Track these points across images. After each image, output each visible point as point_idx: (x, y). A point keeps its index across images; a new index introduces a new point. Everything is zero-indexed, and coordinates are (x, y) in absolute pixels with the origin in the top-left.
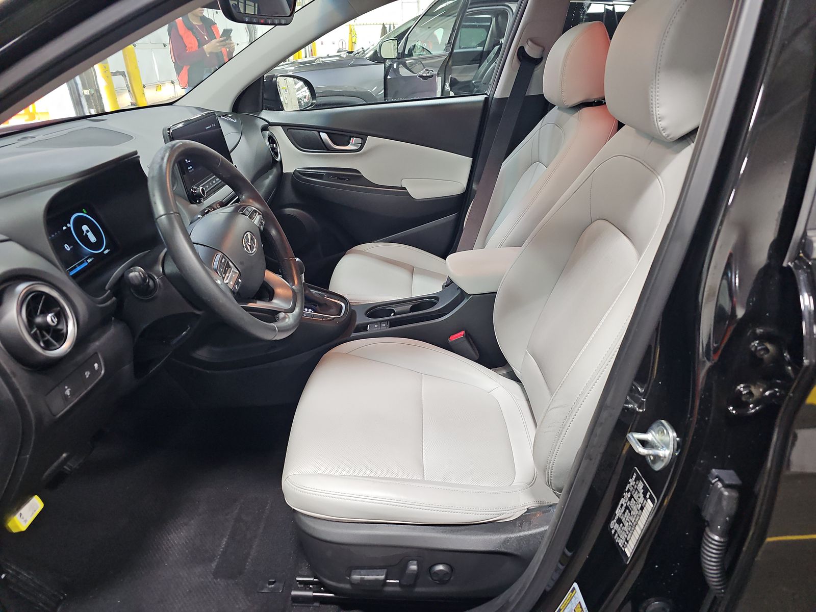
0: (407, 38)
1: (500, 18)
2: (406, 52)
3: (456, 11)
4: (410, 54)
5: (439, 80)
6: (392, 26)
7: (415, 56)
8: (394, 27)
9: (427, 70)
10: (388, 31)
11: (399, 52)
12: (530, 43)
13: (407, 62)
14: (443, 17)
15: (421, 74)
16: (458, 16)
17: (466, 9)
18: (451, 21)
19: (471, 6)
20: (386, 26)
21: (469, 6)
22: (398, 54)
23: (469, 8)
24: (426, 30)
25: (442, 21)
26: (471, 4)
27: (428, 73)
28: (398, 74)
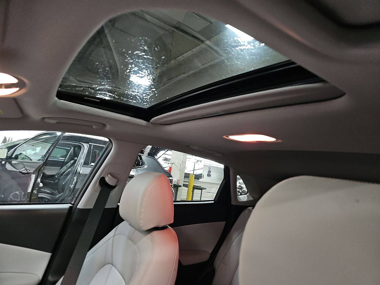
0: (16, 149)
1: (76, 148)
2: (13, 156)
3: (53, 141)
4: (16, 158)
5: (33, 177)
6: (10, 140)
7: (19, 160)
8: (12, 140)
9: (26, 169)
10: (7, 142)
11: (8, 155)
12: (109, 175)
13: (13, 162)
14: (43, 142)
15: (20, 171)
16: (53, 144)
17: (59, 141)
18: (48, 146)
19: (62, 140)
20: (6, 138)
21: (60, 140)
22: (7, 156)
23: (61, 141)
24: (31, 146)
25: (42, 144)
26: (62, 139)
27: (26, 171)
28: (4, 168)
